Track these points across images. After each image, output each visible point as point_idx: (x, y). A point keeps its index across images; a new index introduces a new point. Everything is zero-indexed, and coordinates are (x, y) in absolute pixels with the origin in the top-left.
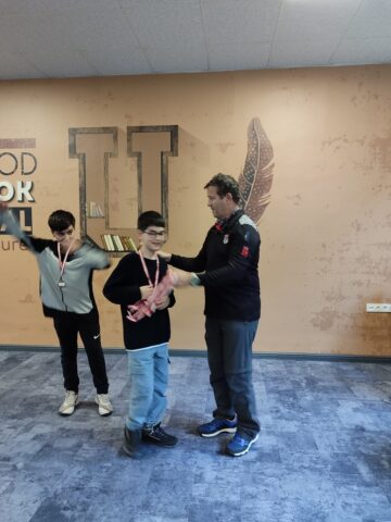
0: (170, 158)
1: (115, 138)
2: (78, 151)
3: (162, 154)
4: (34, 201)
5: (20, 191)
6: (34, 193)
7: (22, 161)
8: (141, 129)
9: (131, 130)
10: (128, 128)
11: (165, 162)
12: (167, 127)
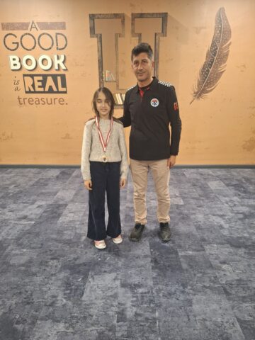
0: (161, 38)
1: (123, 22)
2: (96, 33)
3: (156, 34)
4: (66, 70)
5: (56, 62)
6: (66, 63)
7: (57, 40)
8: (142, 16)
9: (135, 16)
10: (132, 14)
11: (157, 41)
12: (160, 14)
